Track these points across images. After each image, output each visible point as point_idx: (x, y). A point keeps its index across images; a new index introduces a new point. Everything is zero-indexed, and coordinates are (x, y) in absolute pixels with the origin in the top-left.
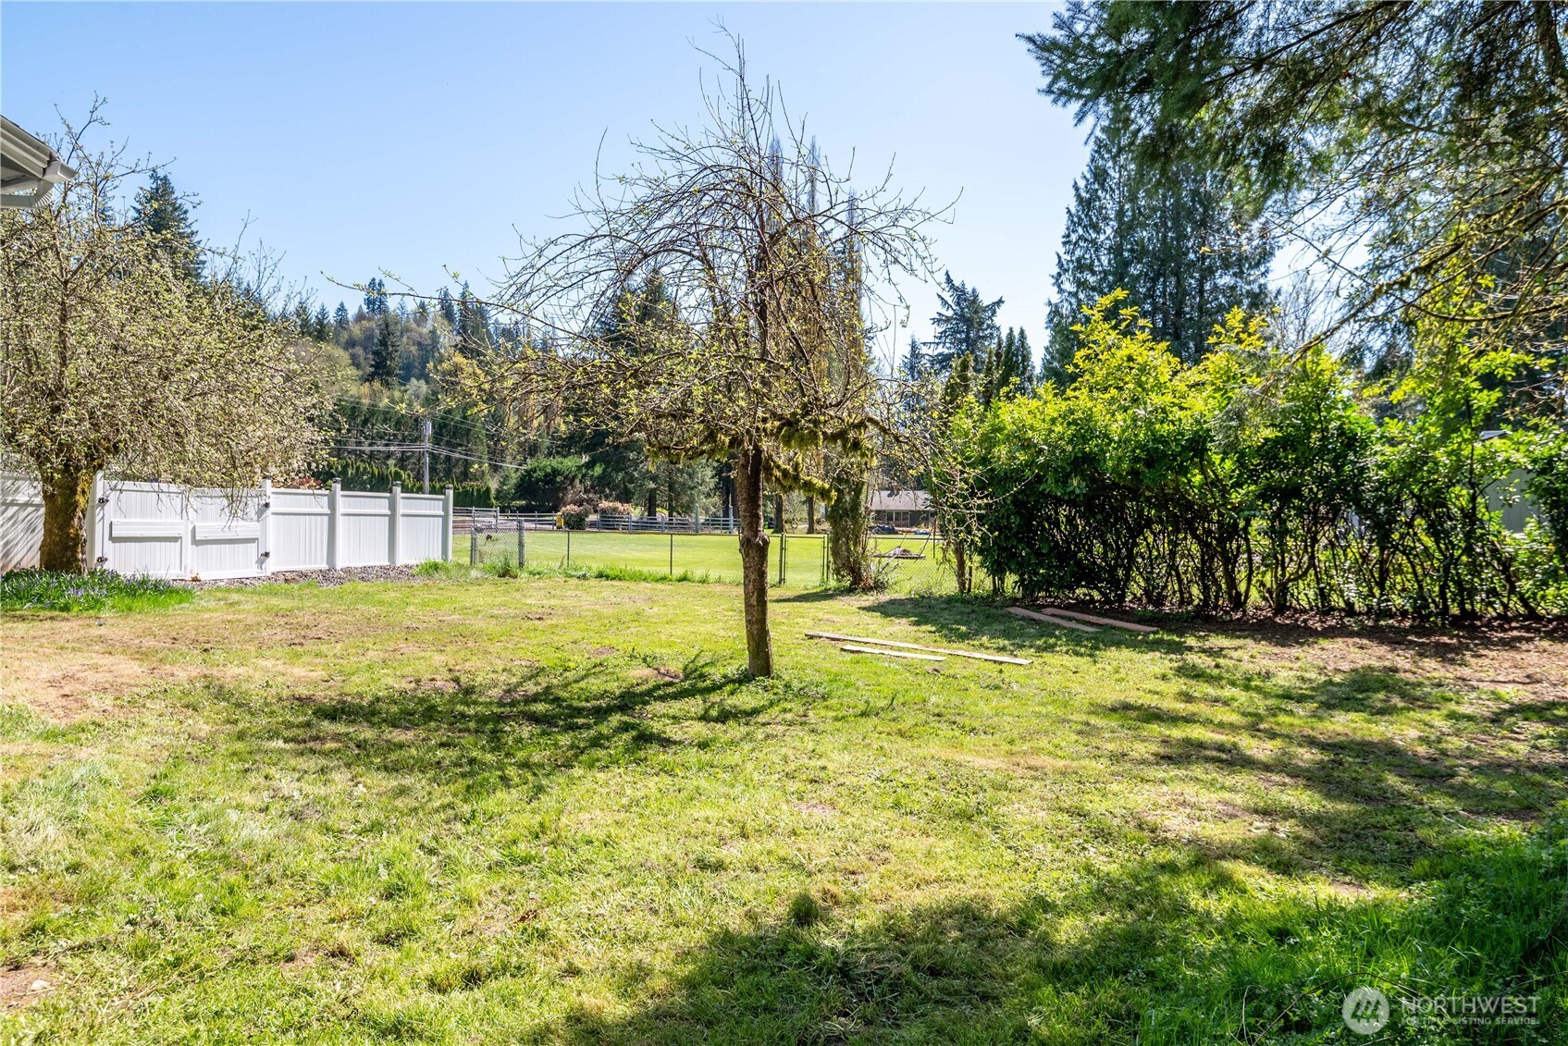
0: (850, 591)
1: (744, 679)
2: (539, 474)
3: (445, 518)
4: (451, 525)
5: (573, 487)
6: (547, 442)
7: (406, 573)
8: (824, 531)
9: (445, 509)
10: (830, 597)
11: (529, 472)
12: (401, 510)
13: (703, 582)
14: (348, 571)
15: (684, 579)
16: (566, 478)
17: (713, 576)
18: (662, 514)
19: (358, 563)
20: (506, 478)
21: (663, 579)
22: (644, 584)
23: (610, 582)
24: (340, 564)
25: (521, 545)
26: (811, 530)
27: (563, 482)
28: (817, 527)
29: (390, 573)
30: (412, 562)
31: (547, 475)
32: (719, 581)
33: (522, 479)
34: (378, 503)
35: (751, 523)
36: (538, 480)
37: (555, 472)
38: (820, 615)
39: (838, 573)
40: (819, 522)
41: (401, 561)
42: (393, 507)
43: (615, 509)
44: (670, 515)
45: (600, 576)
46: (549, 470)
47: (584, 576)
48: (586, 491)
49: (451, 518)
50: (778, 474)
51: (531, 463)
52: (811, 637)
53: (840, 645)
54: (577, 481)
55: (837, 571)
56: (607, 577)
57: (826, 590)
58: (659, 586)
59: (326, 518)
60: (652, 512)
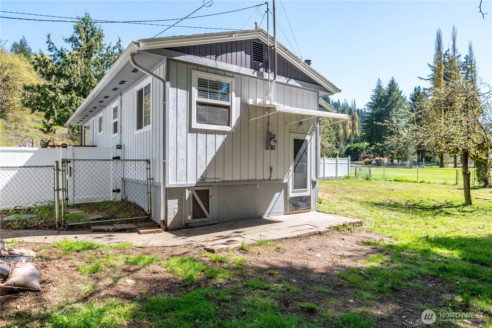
0: (484, 187)
1: (464, 205)
2: (352, 149)
3: (348, 164)
4: (350, 166)
5: (363, 152)
6: (353, 138)
7: (340, 178)
8: (460, 167)
9: (348, 162)
10: (477, 189)
11: (349, 148)
12: (339, 162)
13: (429, 183)
14: (327, 177)
15: (422, 182)
16: (361, 150)
17: (432, 181)
18: (395, 161)
19: (329, 176)
20: (342, 150)
21: (415, 182)
22: (409, 183)
23: (398, 182)
24: (326, 176)
25: (370, 171)
26: (455, 167)
27: (360, 151)
28: (458, 165)
29: (336, 178)
30: (341, 176)
31: (354, 149)
32: (434, 183)
33: (347, 150)
34: (333, 161)
35: (465, 168)
36: (352, 151)
37: (357, 148)
38: (476, 193)
39: (479, 182)
40: (459, 163)
41: (339, 176)
42: (337, 162)
43: (381, 160)
44: (398, 161)
45: (395, 180)
46: (355, 147)
47: (390, 180)
48: (367, 154)
49: (350, 165)
50: (472, 156)
51: (348, 146)
52: (477, 198)
53: (489, 201)
54: (364, 151)
55: (479, 181)
56: (397, 181)
57: (474, 187)
58: (415, 184)
59: (323, 165)
60: (392, 161)
